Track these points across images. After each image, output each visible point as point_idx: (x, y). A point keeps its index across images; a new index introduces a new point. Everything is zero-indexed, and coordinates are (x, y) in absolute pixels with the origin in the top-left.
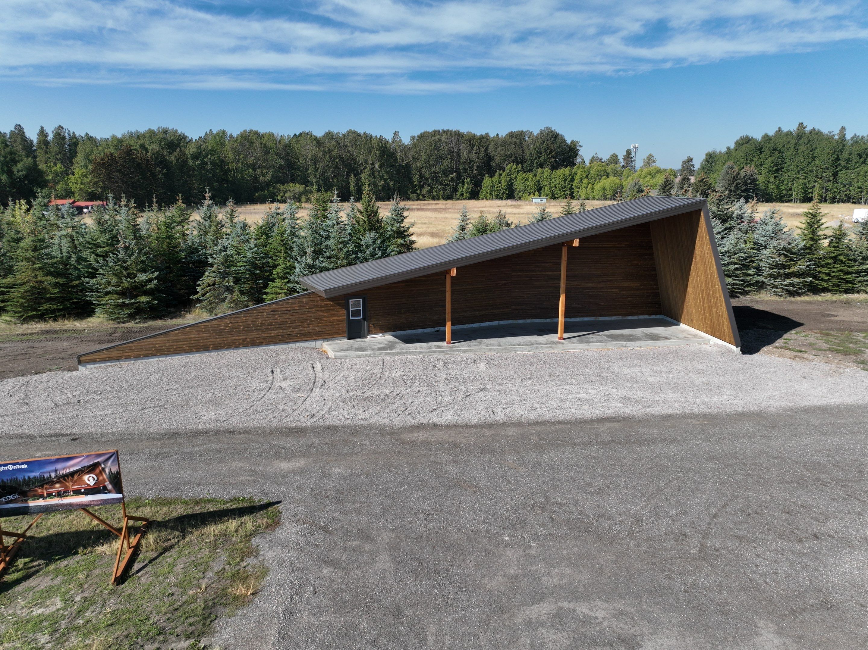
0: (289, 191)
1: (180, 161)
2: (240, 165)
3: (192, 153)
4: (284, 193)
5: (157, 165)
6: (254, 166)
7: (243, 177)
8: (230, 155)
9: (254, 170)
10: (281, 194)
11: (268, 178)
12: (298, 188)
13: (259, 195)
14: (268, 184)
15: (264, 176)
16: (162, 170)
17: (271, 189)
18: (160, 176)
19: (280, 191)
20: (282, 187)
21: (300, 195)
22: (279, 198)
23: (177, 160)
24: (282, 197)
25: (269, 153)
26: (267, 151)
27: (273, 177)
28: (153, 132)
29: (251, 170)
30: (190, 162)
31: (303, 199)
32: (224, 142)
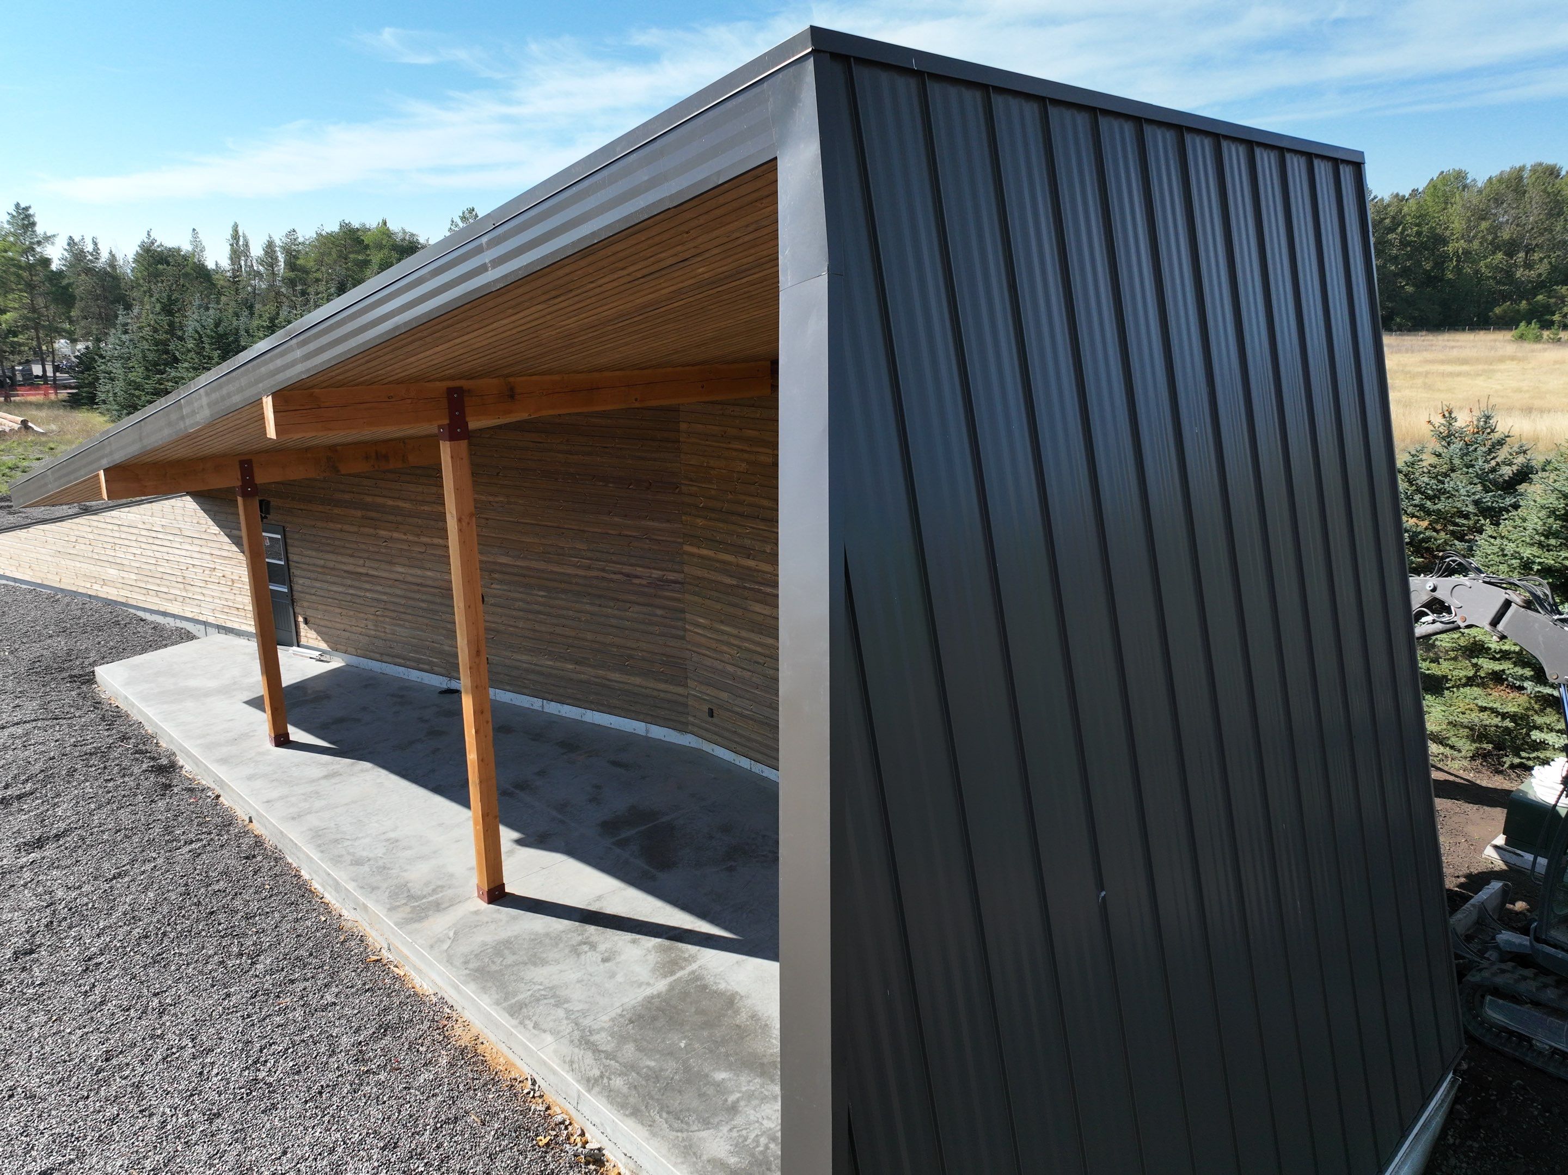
10: (1565, 310)
19: (1563, 302)
24: (1564, 316)
25: (1560, 214)
26: (1555, 206)
32: (1453, 194)
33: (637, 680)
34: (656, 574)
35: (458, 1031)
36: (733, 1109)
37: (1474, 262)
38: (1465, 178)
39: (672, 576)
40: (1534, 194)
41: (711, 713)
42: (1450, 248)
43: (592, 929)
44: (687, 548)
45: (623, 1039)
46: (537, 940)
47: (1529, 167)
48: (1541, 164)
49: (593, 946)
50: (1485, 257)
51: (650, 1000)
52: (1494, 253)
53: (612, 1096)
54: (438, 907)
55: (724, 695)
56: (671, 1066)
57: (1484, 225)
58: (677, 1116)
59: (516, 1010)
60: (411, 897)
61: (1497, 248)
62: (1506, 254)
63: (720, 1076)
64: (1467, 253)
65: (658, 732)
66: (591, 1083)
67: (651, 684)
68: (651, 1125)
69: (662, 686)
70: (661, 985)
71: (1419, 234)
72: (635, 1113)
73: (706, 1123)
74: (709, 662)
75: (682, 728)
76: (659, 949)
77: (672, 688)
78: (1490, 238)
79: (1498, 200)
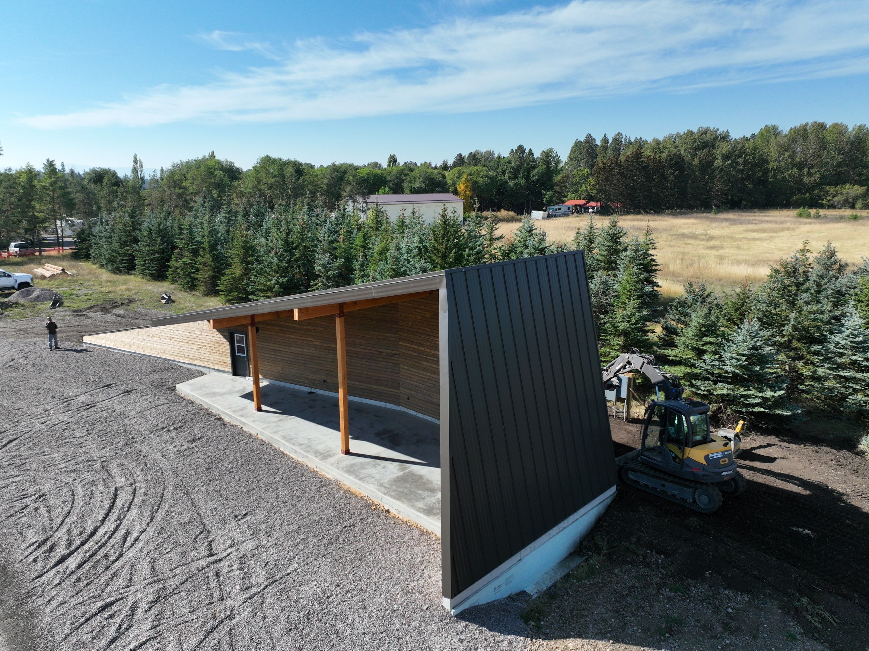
0: (841, 194)
1: (704, 161)
2: (783, 164)
3: (723, 152)
4: (833, 197)
5: (669, 167)
6: (801, 166)
7: (784, 178)
8: (773, 154)
9: (800, 169)
10: (829, 198)
11: (816, 177)
12: (857, 190)
13: (798, 199)
14: (816, 185)
15: (810, 175)
16: (676, 170)
17: (816, 191)
18: (671, 178)
19: (828, 194)
20: (831, 189)
21: (856, 198)
22: (824, 202)
23: (701, 161)
24: (829, 201)
25: (825, 148)
26: (823, 145)
27: (822, 177)
28: (692, 133)
29: (795, 170)
30: (718, 162)
31: (859, 204)
32: (771, 138)
33: (382, 388)
34: (390, 351)
35: (343, 486)
36: (424, 498)
37: (782, 173)
38: (777, 129)
39: (395, 352)
40: (812, 138)
41: (408, 399)
42: (770, 166)
43: (378, 461)
44: (401, 343)
45: (392, 485)
46: (362, 463)
47: (810, 123)
48: (816, 122)
49: (379, 465)
50: (788, 171)
51: (398, 477)
52: (792, 168)
53: (391, 496)
54: (330, 456)
55: (413, 393)
56: (406, 490)
57: (787, 154)
58: (410, 500)
59: (361, 479)
60: (321, 454)
61: (794, 166)
62: (798, 169)
63: (420, 492)
64: (778, 168)
65: (389, 406)
66: (385, 494)
67: (387, 389)
68: (403, 501)
69: (391, 390)
70: (401, 473)
71: (754, 158)
72: (398, 499)
73: (417, 501)
74: (408, 381)
75: (398, 404)
76: (399, 465)
77: (394, 390)
78: (790, 160)
79: (794, 141)
